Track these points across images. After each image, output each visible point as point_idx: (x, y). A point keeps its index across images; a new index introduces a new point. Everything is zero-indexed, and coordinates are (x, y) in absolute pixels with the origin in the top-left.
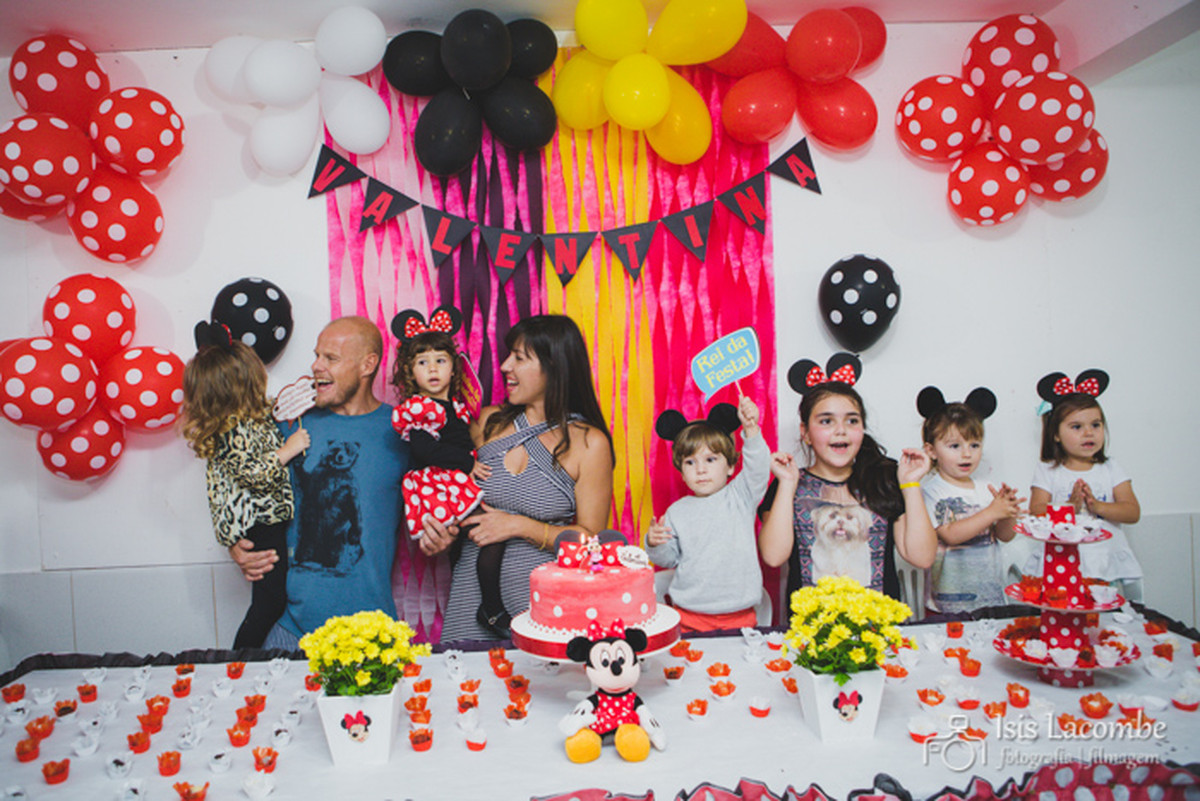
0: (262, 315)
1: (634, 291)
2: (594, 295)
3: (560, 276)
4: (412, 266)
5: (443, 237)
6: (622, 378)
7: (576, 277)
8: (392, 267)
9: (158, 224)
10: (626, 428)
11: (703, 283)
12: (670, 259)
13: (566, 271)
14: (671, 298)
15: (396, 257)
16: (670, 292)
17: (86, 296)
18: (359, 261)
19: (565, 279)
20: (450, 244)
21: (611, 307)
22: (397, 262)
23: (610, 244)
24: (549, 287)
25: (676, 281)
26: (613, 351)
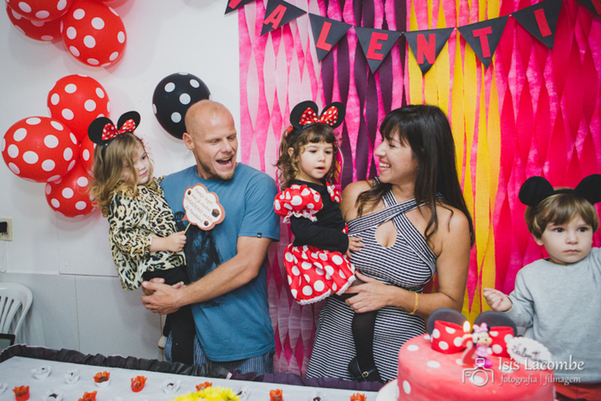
0: (185, 99)
1: (484, 78)
2: (448, 81)
3: (420, 65)
4: (301, 62)
5: (325, 37)
6: (472, 151)
7: (434, 66)
8: (286, 64)
9: (121, 37)
10: (474, 193)
11: (548, 70)
12: (518, 49)
13: (426, 61)
14: (517, 82)
15: (290, 56)
16: (517, 78)
17: (71, 88)
18: (261, 60)
19: (425, 69)
20: (330, 44)
21: (464, 91)
22: (289, 60)
23: (465, 37)
24: (410, 76)
25: (522, 69)
26: (465, 129)
